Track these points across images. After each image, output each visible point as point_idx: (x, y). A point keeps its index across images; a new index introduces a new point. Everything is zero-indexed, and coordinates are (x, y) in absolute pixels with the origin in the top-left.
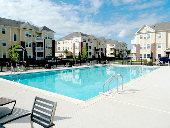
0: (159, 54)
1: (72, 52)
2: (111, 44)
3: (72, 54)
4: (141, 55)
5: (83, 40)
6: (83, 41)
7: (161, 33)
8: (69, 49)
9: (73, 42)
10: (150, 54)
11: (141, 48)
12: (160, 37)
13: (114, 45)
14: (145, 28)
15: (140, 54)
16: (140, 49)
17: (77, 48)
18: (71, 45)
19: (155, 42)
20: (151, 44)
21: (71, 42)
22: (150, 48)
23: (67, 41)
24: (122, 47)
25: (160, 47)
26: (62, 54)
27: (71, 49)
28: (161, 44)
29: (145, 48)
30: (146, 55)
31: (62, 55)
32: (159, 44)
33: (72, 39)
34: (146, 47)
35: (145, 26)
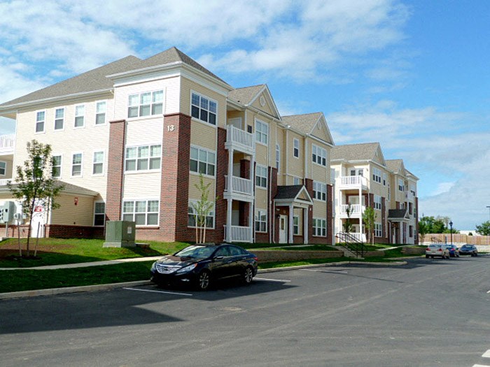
1: (97, 196)
2: (346, 166)
3: (101, 206)
5: (195, 98)
6: (195, 112)
8: (76, 169)
9: (110, 117)
13: (367, 174)
17: (141, 164)
18: (95, 142)
21: (99, 118)
23: (70, 112)
24: (397, 188)
26: (12, 206)
27: (97, 168)
31: (19, 210)
33: (109, 95)
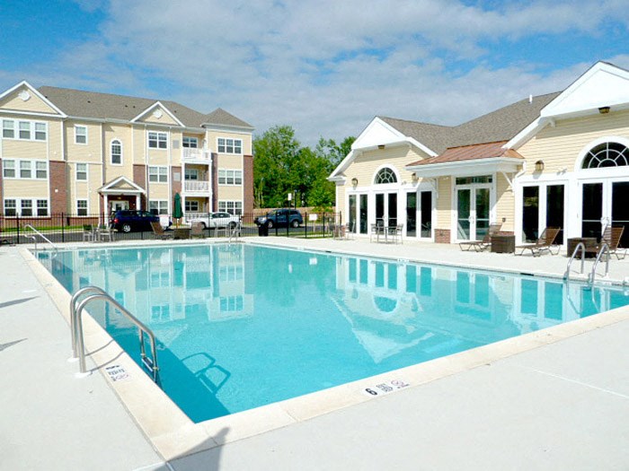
0: (79, 202)
4: (13, 203)
7: (86, 126)
10: (46, 201)
11: (10, 173)
12: (81, 139)
14: (24, 95)
15: (5, 198)
16: (4, 178)
19: (66, 157)
20: (50, 161)
22: (45, 177)
25: (81, 176)
28: (85, 164)
29: (25, 173)
30: (30, 201)
32: (78, 164)
34: (29, 171)
35: (24, 88)
